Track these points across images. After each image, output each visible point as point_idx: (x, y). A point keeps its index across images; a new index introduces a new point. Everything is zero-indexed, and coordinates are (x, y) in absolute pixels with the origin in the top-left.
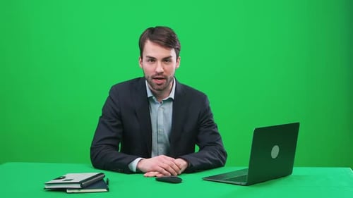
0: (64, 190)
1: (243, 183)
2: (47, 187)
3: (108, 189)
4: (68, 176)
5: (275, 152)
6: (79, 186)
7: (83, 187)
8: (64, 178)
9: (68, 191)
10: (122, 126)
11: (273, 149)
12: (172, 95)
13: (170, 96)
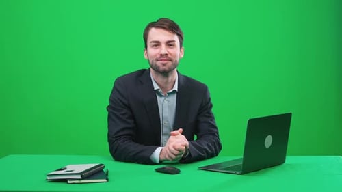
0: (65, 181)
1: (238, 172)
2: (49, 178)
3: (107, 180)
4: (69, 168)
5: (269, 141)
6: (79, 177)
7: (83, 178)
8: (65, 169)
9: (69, 182)
10: (133, 117)
11: (266, 139)
12: (176, 88)
13: (174, 89)
